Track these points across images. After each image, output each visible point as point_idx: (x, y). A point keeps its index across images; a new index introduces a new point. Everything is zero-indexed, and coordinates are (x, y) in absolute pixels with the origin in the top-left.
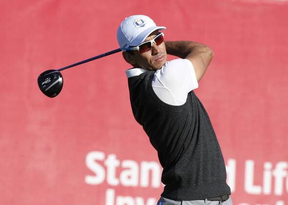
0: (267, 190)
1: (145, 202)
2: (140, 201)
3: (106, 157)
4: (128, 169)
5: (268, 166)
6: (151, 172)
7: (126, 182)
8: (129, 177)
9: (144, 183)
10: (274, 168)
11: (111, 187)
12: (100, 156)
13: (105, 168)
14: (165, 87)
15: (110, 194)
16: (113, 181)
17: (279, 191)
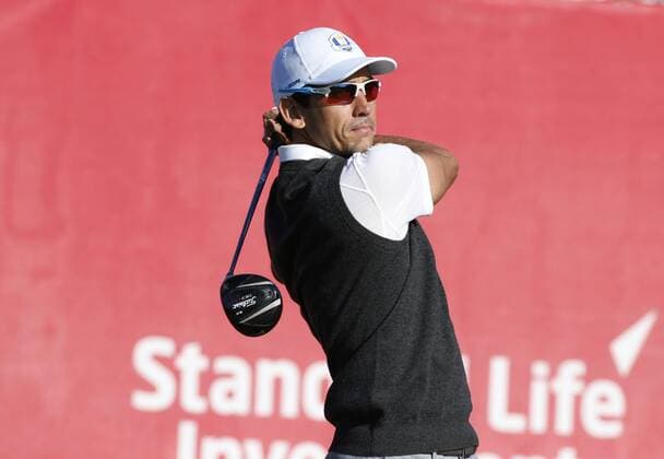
0: (538, 423)
1: (266, 451)
2: (253, 448)
3: (179, 350)
4: (228, 376)
5: (540, 369)
6: (278, 384)
7: (222, 405)
8: (230, 395)
9: (264, 407)
10: (553, 374)
11: (189, 416)
12: (164, 346)
13: (177, 375)
14: (368, 191)
15: (187, 432)
16: (193, 403)
17: (564, 425)
